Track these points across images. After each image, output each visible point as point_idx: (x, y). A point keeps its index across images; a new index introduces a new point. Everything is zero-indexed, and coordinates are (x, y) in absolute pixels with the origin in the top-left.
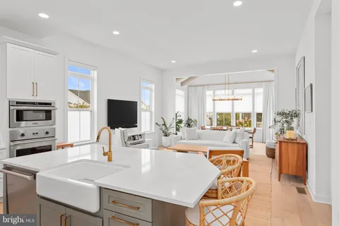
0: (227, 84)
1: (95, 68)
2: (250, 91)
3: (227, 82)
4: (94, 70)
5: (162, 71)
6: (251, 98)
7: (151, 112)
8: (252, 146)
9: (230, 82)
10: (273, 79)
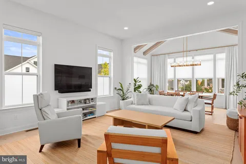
0: (185, 52)
1: (40, 34)
2: (211, 57)
3: (185, 50)
4: (40, 36)
5: (122, 41)
6: (212, 63)
8: (211, 113)
9: (188, 49)
10: (237, 43)
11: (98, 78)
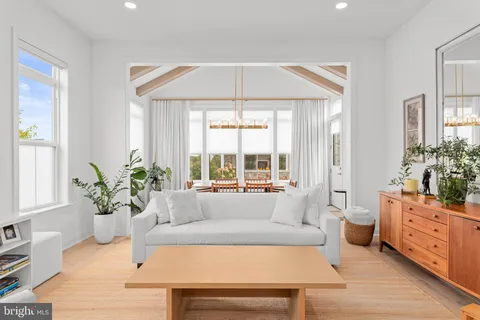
7: (56, 148)
11: (21, 148)
